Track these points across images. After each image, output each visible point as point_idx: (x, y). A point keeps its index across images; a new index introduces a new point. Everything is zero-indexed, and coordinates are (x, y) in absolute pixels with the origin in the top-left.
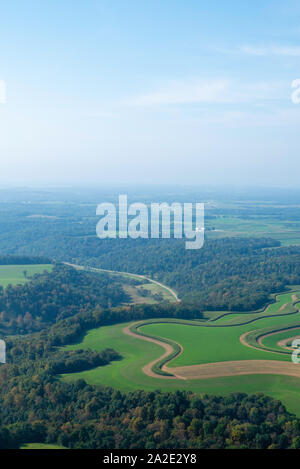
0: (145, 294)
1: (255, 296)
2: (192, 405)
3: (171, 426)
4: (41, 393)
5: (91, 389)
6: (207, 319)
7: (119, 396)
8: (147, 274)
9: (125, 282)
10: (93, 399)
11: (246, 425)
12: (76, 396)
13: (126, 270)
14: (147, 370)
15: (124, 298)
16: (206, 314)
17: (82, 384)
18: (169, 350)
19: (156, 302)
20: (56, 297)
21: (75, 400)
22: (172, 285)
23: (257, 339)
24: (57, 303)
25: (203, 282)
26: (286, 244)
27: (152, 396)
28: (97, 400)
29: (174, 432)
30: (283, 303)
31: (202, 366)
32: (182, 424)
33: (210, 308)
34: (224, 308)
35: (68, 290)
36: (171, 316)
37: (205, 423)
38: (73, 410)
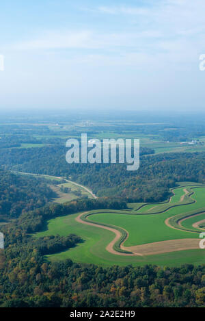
2: (158, 275)
3: (148, 293)
4: (38, 271)
5: (78, 267)
6: (132, 209)
7: (101, 271)
8: (64, 175)
9: (48, 182)
10: (83, 274)
12: (67, 272)
13: (46, 173)
14: (110, 248)
16: (129, 205)
17: (70, 263)
18: (119, 235)
20: (8, 195)
21: (68, 276)
23: (177, 222)
25: (109, 181)
26: (158, 152)
27: (127, 270)
28: (86, 275)
30: (182, 193)
31: (149, 245)
32: (157, 290)
33: (130, 201)
34: (141, 200)
35: (15, 190)
36: (105, 208)
37: (174, 289)
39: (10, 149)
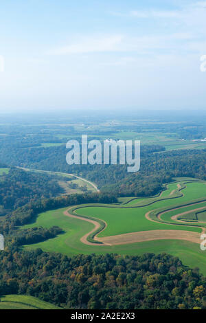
0: (74, 187)
1: (153, 186)
2: (118, 263)
3: (104, 278)
4: (11, 259)
5: (46, 255)
6: (121, 203)
7: (67, 259)
8: (75, 172)
9: (59, 179)
10: (48, 262)
11: (156, 275)
12: (36, 260)
13: (59, 171)
14: (84, 240)
15: (60, 190)
16: (120, 199)
17: (40, 252)
18: (98, 226)
19: (83, 192)
20: (13, 191)
21: (36, 263)
22: (93, 180)
23: (157, 215)
24: (14, 195)
25: (114, 177)
26: (169, 149)
27: (89, 258)
28: (51, 263)
29: (107, 282)
30: (172, 190)
31: (121, 236)
32: (112, 276)
33: (123, 195)
34: (132, 195)
35: (21, 186)
36: (96, 202)
37: (128, 275)
38: (34, 270)
39: (30, 149)
